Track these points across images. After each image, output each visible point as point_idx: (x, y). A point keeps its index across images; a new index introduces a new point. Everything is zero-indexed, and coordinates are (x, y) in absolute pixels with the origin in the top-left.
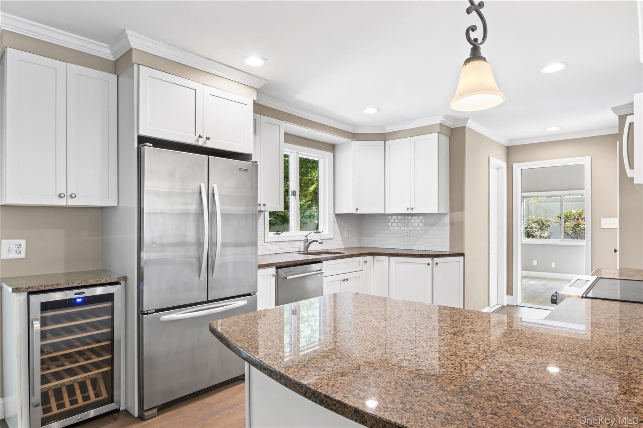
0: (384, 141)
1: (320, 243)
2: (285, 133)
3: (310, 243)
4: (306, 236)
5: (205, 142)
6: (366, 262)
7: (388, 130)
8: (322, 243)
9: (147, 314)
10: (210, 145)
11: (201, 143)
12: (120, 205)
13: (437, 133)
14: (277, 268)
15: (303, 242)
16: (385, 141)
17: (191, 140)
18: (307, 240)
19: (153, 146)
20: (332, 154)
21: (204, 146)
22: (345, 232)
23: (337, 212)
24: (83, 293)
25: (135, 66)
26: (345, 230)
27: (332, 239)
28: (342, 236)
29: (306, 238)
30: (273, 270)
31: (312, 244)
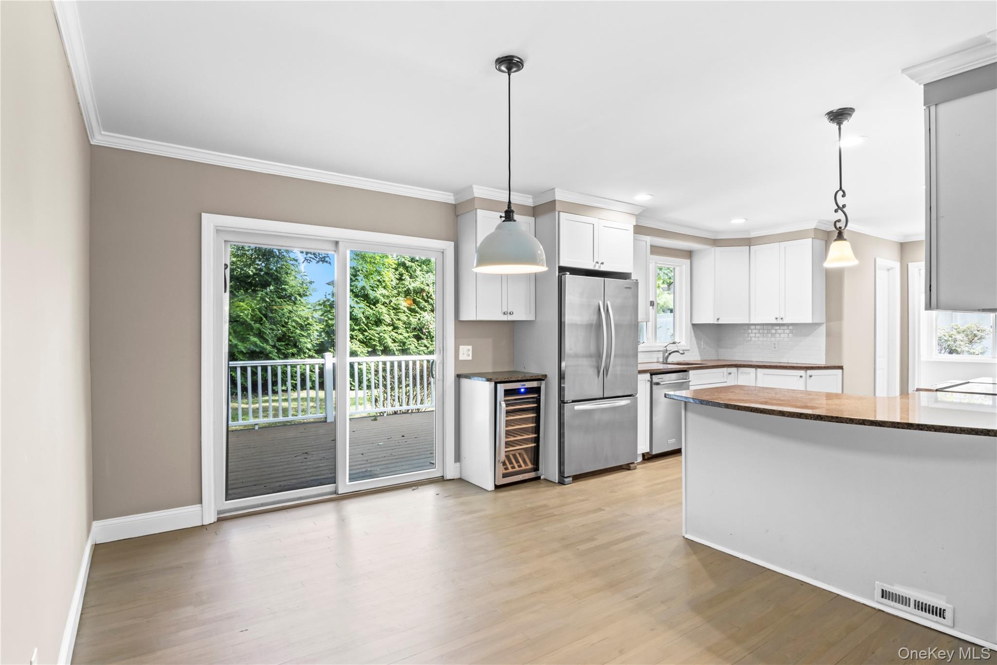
0: (748, 247)
1: (682, 354)
2: (651, 246)
3: (670, 354)
4: (666, 347)
5: (600, 267)
6: (730, 374)
7: (753, 235)
8: (684, 353)
9: (567, 403)
10: (603, 268)
11: (597, 268)
12: (537, 319)
13: (811, 239)
14: (652, 375)
15: (662, 352)
16: (750, 246)
17: (590, 266)
18: (667, 350)
19: (570, 274)
20: (689, 261)
21: (599, 270)
22: (702, 343)
23: (694, 322)
24: (525, 385)
25: (557, 213)
26: (702, 341)
27: (689, 350)
28: (699, 348)
29: (665, 348)
30: (648, 376)
31: (672, 355)
